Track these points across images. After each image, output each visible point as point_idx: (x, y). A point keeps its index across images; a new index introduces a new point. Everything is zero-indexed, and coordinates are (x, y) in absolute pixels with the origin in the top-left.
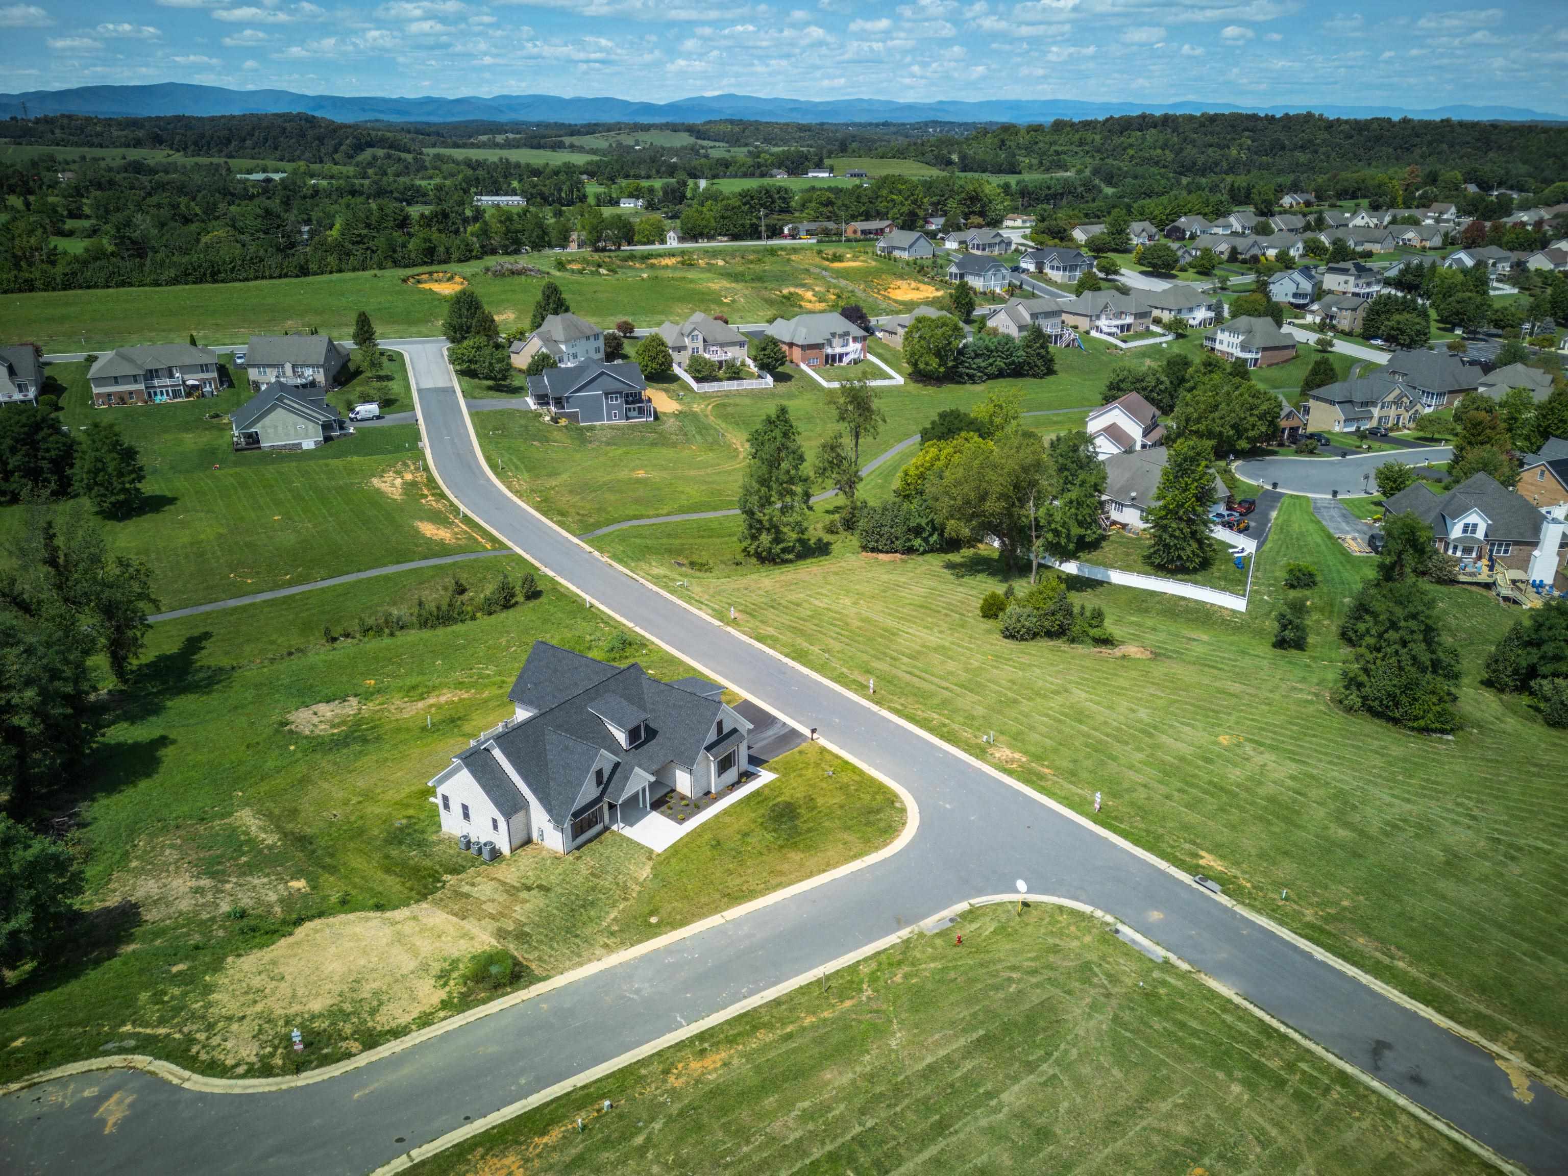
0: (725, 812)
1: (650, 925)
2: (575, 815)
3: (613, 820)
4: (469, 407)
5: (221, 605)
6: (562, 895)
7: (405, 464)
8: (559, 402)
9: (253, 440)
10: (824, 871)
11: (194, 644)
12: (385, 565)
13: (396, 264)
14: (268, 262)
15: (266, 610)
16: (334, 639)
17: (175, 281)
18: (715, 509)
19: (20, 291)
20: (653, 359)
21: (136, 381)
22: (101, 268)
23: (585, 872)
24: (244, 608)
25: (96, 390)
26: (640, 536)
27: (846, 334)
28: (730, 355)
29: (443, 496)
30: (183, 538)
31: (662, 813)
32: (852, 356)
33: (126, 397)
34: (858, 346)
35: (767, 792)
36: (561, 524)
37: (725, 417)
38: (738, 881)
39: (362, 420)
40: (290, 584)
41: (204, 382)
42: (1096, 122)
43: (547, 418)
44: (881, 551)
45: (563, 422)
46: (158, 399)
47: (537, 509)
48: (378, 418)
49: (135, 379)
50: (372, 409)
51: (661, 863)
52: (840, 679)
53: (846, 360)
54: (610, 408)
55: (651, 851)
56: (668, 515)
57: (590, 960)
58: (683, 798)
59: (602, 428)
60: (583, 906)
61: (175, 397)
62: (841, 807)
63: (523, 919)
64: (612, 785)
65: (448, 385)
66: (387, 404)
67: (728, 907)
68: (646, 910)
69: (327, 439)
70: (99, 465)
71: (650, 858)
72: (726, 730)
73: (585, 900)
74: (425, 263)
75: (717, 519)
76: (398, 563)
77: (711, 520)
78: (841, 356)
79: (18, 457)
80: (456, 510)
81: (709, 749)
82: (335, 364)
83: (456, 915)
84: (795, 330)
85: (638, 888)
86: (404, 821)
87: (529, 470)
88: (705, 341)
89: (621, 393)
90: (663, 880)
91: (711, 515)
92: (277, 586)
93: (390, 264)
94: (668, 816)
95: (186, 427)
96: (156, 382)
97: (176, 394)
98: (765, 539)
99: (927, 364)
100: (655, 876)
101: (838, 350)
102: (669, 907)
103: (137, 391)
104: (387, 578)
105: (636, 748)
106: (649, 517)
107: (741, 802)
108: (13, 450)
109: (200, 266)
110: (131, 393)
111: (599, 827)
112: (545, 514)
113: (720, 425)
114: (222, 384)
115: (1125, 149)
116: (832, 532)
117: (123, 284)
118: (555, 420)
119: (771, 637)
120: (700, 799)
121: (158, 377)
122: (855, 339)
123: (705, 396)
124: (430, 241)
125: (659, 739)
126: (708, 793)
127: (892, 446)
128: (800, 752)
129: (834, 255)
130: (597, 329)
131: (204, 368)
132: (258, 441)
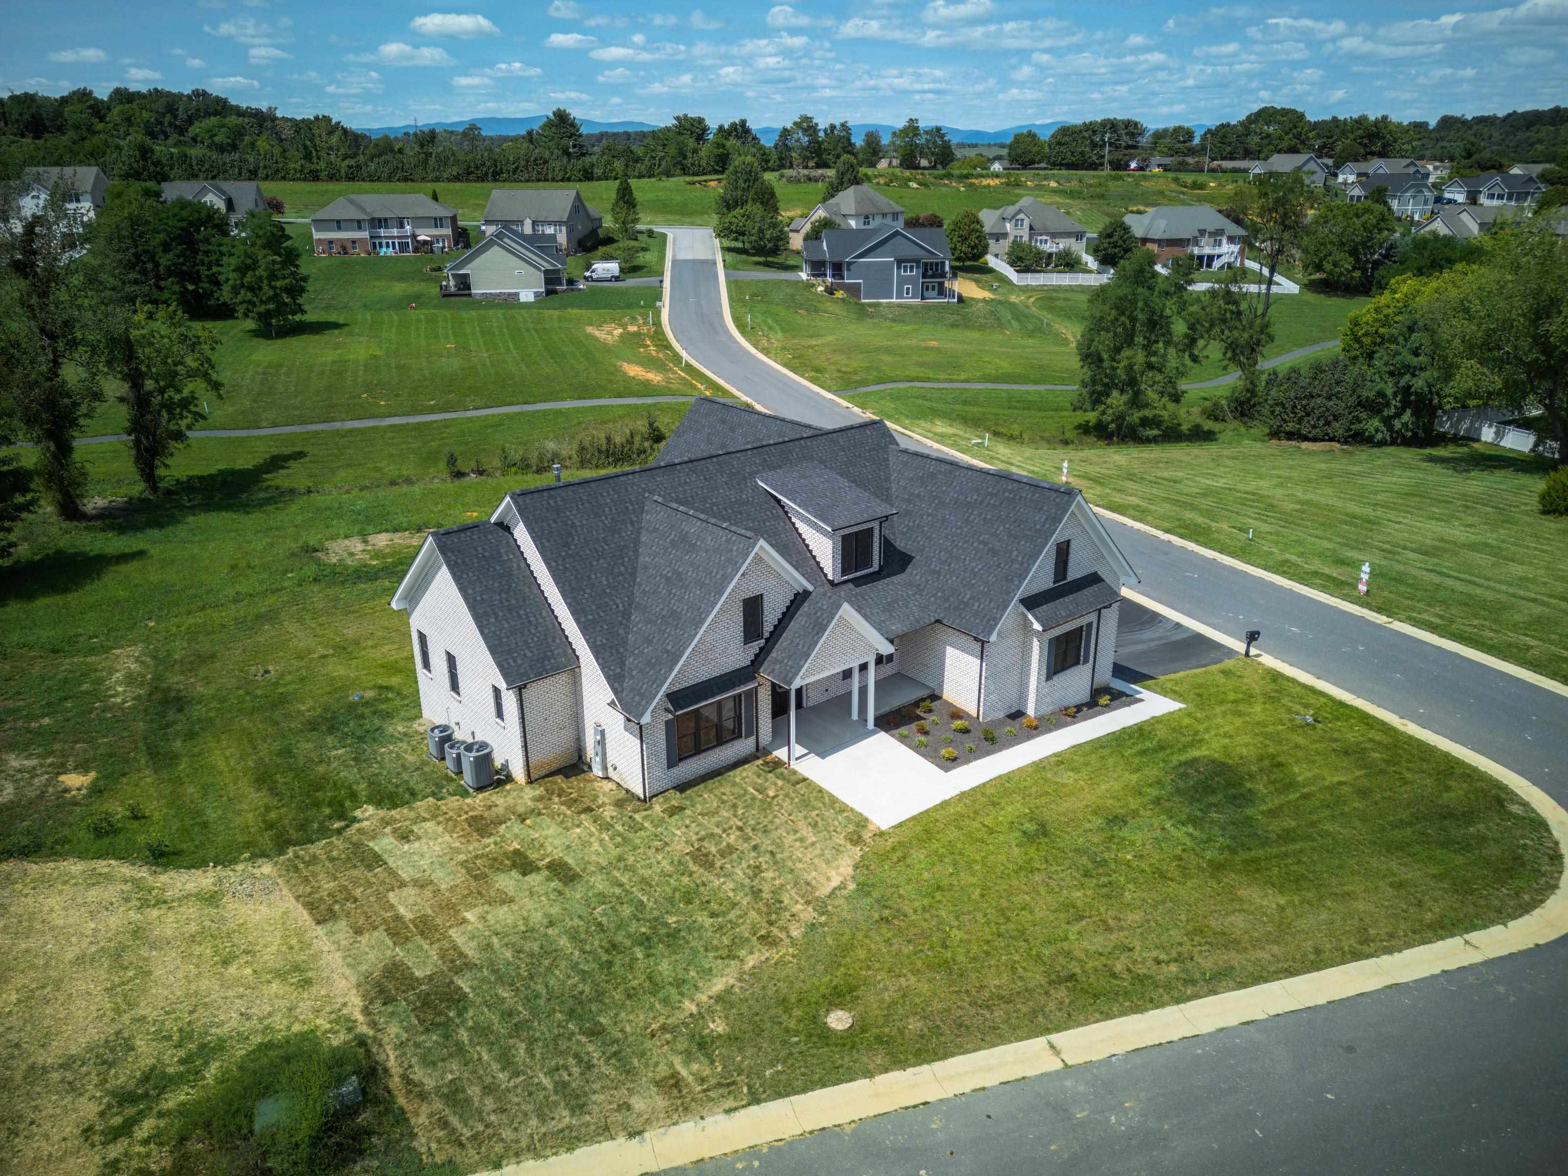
0: (1060, 760)
1: (825, 1036)
2: (676, 698)
3: (780, 736)
4: (726, 275)
5: (337, 425)
6: (602, 898)
7: (634, 318)
8: (838, 269)
9: (464, 283)
10: (1357, 956)
11: (276, 463)
12: (563, 399)
13: (685, 171)
14: (552, 164)
15: (390, 435)
16: (459, 475)
17: (457, 178)
18: (1036, 382)
19: (305, 180)
20: (964, 239)
21: (360, 228)
22: (386, 162)
23: (679, 847)
24: (361, 431)
25: (317, 235)
26: (924, 398)
27: (1219, 232)
28: (1061, 246)
29: (669, 347)
30: (331, 356)
31: (903, 739)
32: (1225, 260)
33: (349, 246)
34: (1236, 248)
35: (1162, 733)
36: (813, 380)
37: (1051, 309)
38: (1099, 942)
39: (598, 280)
40: (432, 410)
41: (437, 238)
42: (1495, 118)
43: (821, 289)
44: (1306, 439)
45: (840, 294)
46: (383, 251)
47: (785, 365)
48: (617, 279)
49: (359, 224)
50: (611, 268)
51: (883, 857)
52: (1282, 568)
53: (1216, 264)
54: (902, 281)
55: (862, 822)
56: (967, 381)
57: (605, 1131)
58: (957, 714)
59: (889, 306)
60: (645, 941)
61: (402, 251)
62: (1363, 793)
63: (470, 950)
64: (784, 642)
65: (710, 257)
66: (631, 269)
67: (1068, 1022)
68: (824, 981)
69: (549, 292)
70: (249, 261)
71: (856, 839)
72: (1074, 573)
73: (657, 922)
74: (716, 172)
75: (1036, 392)
76: (580, 398)
77: (1028, 392)
78: (1211, 258)
79: (170, 255)
80: (677, 358)
81: (1031, 603)
82: (582, 229)
83: (311, 907)
84: (1151, 224)
85: (808, 914)
86: (370, 694)
87: (784, 330)
88: (1031, 228)
89: (918, 262)
90: (882, 903)
91: (1031, 388)
92: (416, 410)
93: (678, 171)
94: (917, 748)
95: (401, 278)
96: (382, 232)
97: (404, 247)
98: (1117, 400)
99: (1335, 265)
100: (863, 889)
101: (1207, 251)
102: (890, 988)
103: (360, 240)
104: (558, 413)
105: (857, 582)
106: (938, 381)
107: (1098, 744)
108: (166, 247)
109: (483, 164)
110: (354, 242)
111: (744, 746)
112: (794, 370)
113: (1046, 316)
114: (456, 244)
115: (1532, 145)
116: (1216, 419)
117: (406, 179)
118: (830, 291)
119: (1136, 507)
120: (999, 723)
121: (386, 227)
122: (1231, 240)
123: (1025, 289)
124: (723, 146)
125: (913, 573)
126: (1017, 715)
127: (1290, 351)
128: (1225, 673)
129: (1195, 183)
130: (898, 208)
131: (438, 222)
132: (468, 287)
